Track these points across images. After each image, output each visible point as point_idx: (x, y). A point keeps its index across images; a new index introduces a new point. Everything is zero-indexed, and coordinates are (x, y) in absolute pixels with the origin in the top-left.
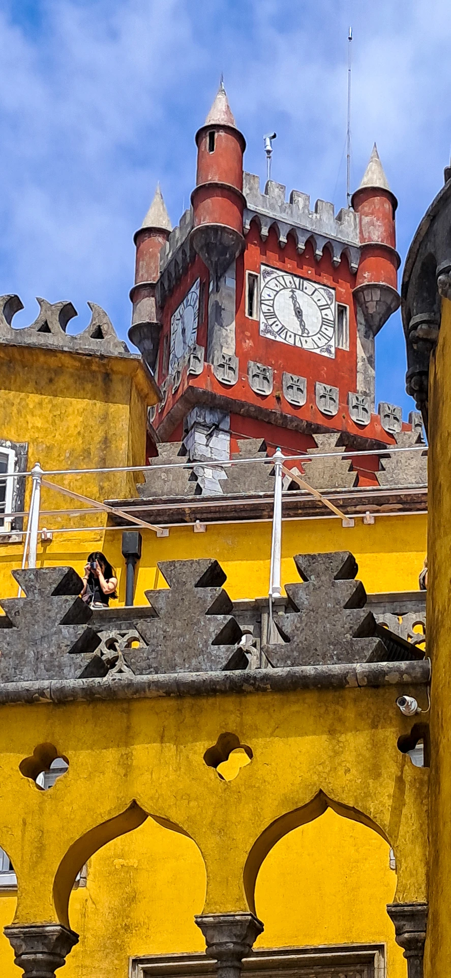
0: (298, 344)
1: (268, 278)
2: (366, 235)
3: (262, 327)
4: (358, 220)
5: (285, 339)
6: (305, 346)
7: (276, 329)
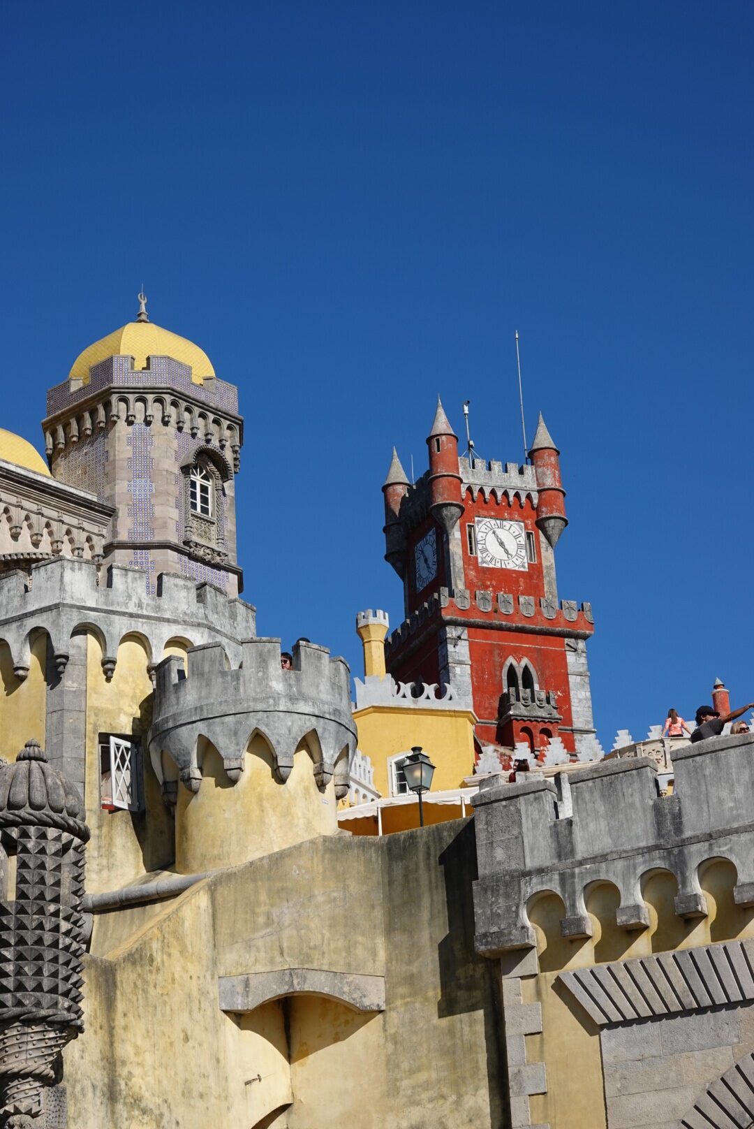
0: (504, 567)
1: (480, 525)
2: (541, 481)
3: (480, 560)
4: (534, 471)
5: (495, 565)
6: (508, 567)
7: (488, 559)
